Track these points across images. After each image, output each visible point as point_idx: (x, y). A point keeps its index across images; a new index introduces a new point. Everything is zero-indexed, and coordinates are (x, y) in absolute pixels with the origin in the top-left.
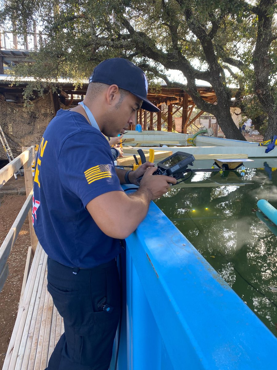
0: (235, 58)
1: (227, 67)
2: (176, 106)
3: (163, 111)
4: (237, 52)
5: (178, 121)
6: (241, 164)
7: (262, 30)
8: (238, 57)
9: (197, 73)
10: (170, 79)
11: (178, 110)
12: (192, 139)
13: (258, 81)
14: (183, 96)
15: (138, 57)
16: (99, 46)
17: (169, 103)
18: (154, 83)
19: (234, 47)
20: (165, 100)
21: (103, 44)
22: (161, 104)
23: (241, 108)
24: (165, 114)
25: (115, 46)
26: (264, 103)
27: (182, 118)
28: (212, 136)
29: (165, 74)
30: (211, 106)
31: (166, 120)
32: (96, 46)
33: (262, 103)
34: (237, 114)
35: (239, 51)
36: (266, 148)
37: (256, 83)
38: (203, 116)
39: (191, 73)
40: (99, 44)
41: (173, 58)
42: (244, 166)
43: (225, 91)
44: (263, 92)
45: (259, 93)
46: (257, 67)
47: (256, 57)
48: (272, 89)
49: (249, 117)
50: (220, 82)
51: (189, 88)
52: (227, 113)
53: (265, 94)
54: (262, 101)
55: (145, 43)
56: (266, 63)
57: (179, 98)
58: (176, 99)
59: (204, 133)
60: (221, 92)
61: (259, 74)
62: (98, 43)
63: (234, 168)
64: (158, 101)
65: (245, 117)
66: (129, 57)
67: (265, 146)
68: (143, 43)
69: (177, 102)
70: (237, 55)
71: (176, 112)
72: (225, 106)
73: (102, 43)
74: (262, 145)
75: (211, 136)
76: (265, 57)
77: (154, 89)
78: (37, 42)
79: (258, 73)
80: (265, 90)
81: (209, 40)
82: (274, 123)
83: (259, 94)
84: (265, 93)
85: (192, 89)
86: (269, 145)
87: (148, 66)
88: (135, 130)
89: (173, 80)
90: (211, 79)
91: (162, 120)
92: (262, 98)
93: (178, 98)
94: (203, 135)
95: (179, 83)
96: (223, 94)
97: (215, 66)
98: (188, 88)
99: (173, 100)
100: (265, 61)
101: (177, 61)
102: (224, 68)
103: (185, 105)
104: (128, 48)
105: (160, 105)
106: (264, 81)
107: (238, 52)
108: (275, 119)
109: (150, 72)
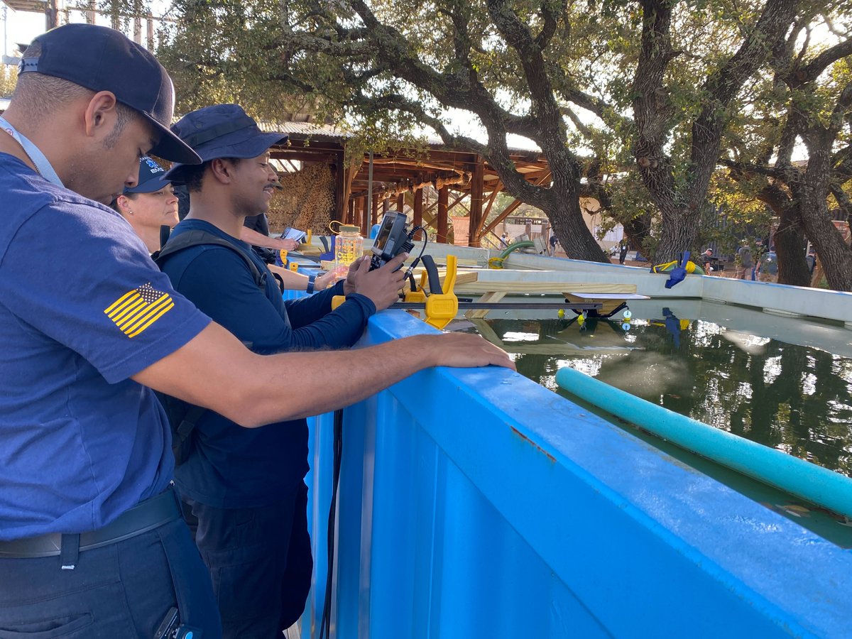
0: (588, 91)
1: (568, 112)
2: (454, 192)
3: (425, 203)
4: (592, 81)
5: (459, 224)
6: (623, 305)
7: (653, 36)
8: (594, 91)
9: (508, 120)
10: (450, 130)
11: (458, 200)
12: (499, 259)
13: (643, 140)
14: (472, 168)
15: (380, 78)
16: (297, 48)
17: (440, 185)
18: (412, 137)
19: (586, 69)
20: (433, 177)
21: (307, 46)
22: (422, 185)
23: (601, 198)
24: (431, 209)
25: (333, 51)
26: (654, 187)
27: (469, 218)
28: (543, 254)
29: (438, 118)
30: (539, 190)
31: (434, 220)
32: (291, 48)
33: (650, 186)
34: (591, 213)
35: (596, 78)
36: (668, 277)
37: (637, 143)
38: (512, 218)
39: (496, 120)
40: (297, 45)
41: (458, 83)
42: (628, 309)
43: (569, 159)
44: (652, 163)
45: (644, 165)
46: (641, 110)
47: (638, 90)
48: (668, 160)
49: (618, 219)
50: (558, 139)
51: (493, 149)
52: (572, 208)
53: (656, 169)
54: (650, 183)
55: (399, 49)
56: (659, 104)
57: (464, 175)
58: (457, 176)
59: (526, 247)
60: (561, 162)
61: (645, 126)
62: (296, 43)
63: (607, 313)
64: (416, 178)
65: (611, 219)
66: (360, 78)
67: (664, 272)
68: (396, 49)
69: (460, 182)
70: (593, 86)
71: (454, 204)
72: (568, 191)
73: (305, 43)
74: (657, 271)
75: (541, 253)
76: (657, 91)
77: (411, 151)
78: (154, 33)
79: (644, 122)
80: (658, 159)
81: (536, 50)
82: (674, 230)
83: (645, 168)
84: (656, 165)
85: (498, 153)
86: (673, 270)
87: (401, 98)
88: (369, 238)
89: (456, 132)
90: (539, 133)
91: (424, 222)
92: (650, 175)
93: (461, 173)
94: (522, 252)
95: (470, 139)
96: (565, 165)
97: (549, 106)
98: (490, 150)
99: (450, 178)
100: (656, 98)
101: (467, 90)
102: (564, 114)
103: (476, 191)
104: (361, 56)
105: (420, 187)
106: (655, 139)
107: (596, 80)
108: (676, 222)
109: (406, 113)
